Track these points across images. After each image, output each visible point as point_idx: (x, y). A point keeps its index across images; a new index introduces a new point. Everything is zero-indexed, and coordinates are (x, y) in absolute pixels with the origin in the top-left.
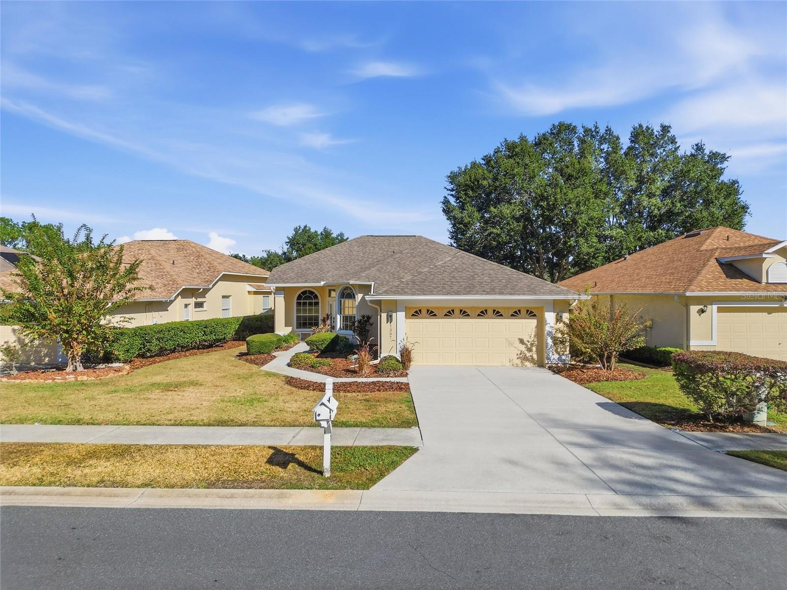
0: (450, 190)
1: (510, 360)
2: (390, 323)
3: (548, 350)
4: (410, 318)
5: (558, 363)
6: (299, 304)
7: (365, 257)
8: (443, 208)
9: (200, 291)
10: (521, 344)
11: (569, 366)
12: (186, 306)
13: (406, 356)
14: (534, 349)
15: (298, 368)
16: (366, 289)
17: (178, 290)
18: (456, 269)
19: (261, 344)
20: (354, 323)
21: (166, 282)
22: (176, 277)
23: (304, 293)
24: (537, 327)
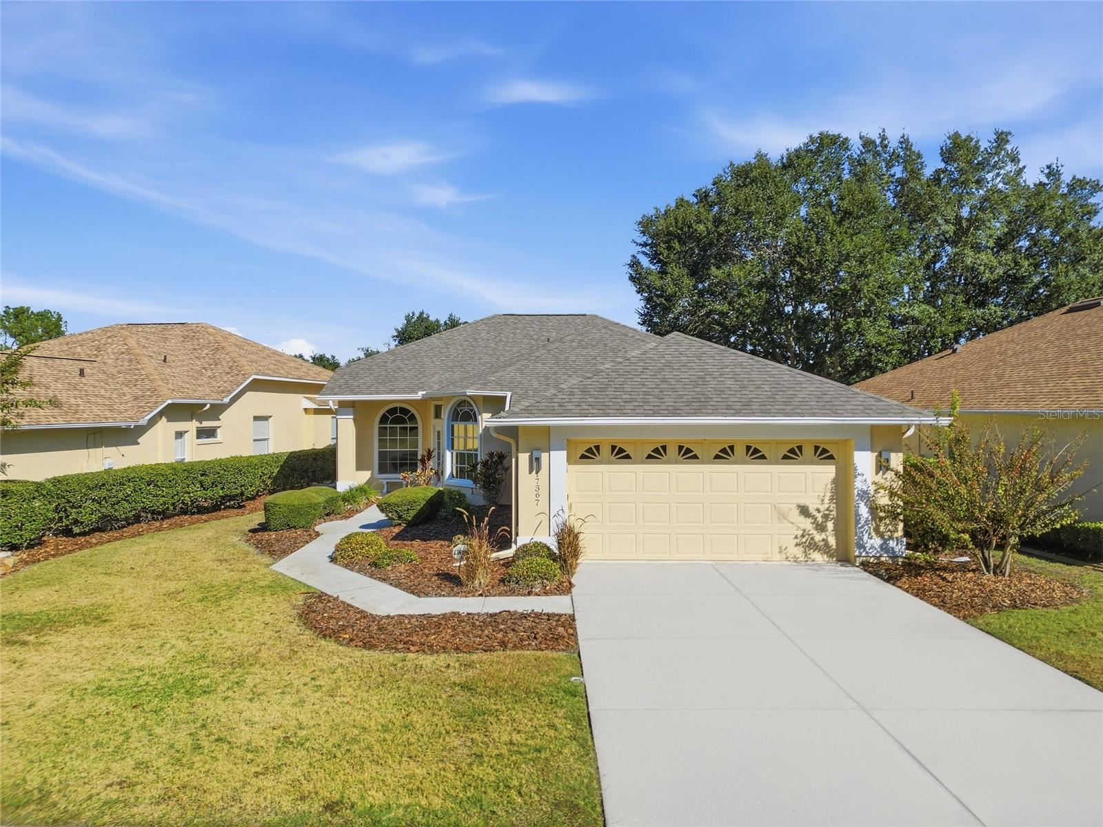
0: (641, 245)
1: (780, 548)
2: (537, 473)
3: (861, 527)
4: (576, 463)
5: (881, 556)
6: (382, 431)
7: (499, 350)
8: (631, 274)
9: (205, 409)
10: (802, 517)
11: (903, 562)
12: (179, 435)
13: (569, 543)
14: (830, 525)
15: (346, 566)
16: (496, 404)
17: (157, 407)
18: (668, 364)
19: (291, 511)
20: (475, 466)
21: (140, 393)
22: (160, 383)
23: (392, 411)
24: (835, 481)
